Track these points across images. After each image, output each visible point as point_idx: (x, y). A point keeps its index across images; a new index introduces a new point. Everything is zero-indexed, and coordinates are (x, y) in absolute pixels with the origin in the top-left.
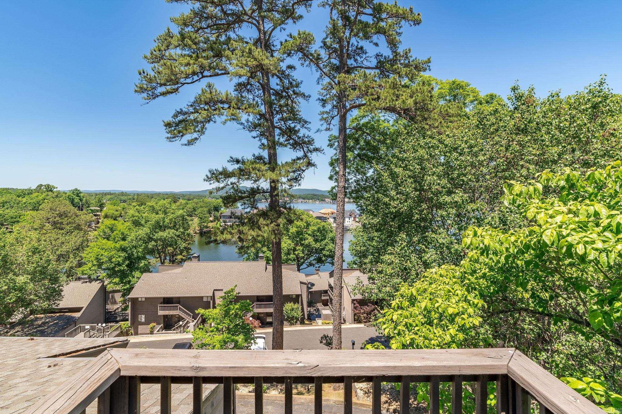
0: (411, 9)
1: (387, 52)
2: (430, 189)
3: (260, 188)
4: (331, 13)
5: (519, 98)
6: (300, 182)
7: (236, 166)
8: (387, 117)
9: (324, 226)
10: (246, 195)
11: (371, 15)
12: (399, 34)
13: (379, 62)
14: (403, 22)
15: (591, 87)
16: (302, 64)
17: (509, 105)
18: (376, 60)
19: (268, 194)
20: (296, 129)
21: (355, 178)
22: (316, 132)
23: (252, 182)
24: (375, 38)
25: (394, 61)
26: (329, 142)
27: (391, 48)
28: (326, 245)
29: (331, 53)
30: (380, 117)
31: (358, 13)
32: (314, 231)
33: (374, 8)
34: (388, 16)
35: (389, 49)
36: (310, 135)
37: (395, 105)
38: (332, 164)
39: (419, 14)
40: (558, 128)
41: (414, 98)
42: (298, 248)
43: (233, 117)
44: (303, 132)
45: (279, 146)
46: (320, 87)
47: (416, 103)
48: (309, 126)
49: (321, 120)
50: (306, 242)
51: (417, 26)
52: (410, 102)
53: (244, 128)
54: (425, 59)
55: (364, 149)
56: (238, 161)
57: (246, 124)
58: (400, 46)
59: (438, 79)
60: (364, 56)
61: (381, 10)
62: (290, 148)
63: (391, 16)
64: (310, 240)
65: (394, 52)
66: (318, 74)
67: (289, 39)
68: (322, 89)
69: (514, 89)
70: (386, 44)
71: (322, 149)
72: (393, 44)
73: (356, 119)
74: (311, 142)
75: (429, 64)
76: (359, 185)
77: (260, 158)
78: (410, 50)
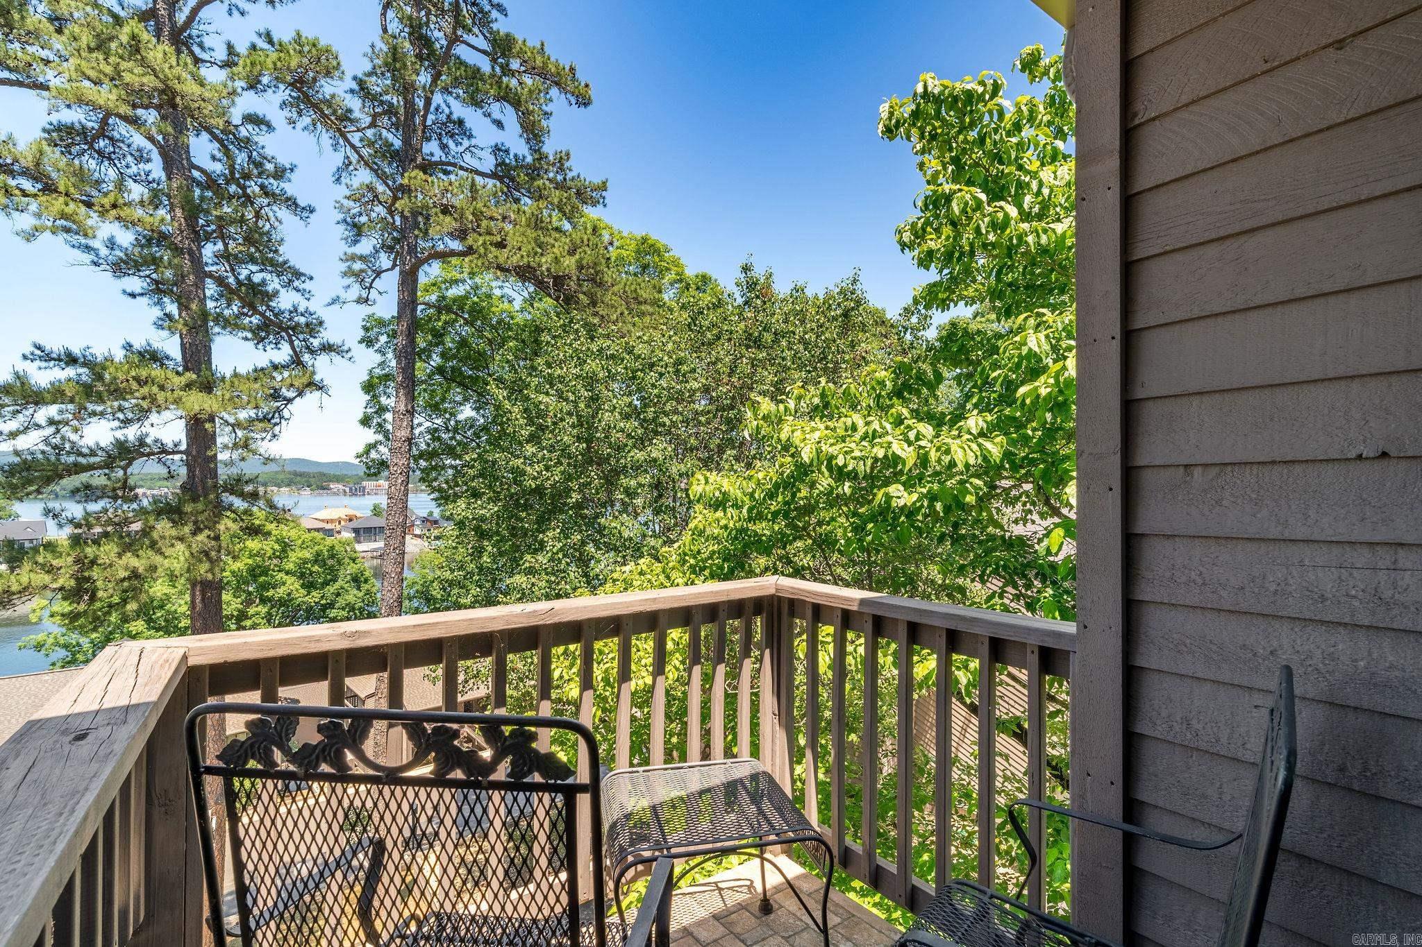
0: (572, 69)
1: (519, 147)
2: (606, 437)
3: (149, 441)
4: (384, 14)
5: (752, 285)
6: (277, 429)
8: (506, 290)
9: (332, 547)
10: (97, 459)
11: (484, 52)
12: (547, 115)
13: (501, 164)
14: (554, 92)
15: (844, 284)
16: (292, 122)
17: (737, 295)
18: (493, 157)
19: (177, 457)
20: (270, 288)
21: (428, 424)
22: (329, 304)
23: (117, 423)
24: (495, 109)
25: (534, 171)
26: (362, 333)
27: (528, 141)
28: (338, 595)
29: (380, 114)
30: (491, 288)
31: (454, 40)
32: (305, 561)
33: (495, 40)
34: (523, 69)
35: (523, 141)
36: (312, 309)
37: (540, 265)
38: (369, 387)
39: (587, 86)
40: (802, 340)
41: (577, 256)
42: (251, 611)
43: (66, 223)
44: (286, 300)
45: (224, 328)
46: (342, 191)
47: (580, 267)
48: (308, 286)
49: (345, 274)
50: (281, 592)
51: (582, 108)
52: (569, 263)
53: (96, 264)
54: (597, 181)
55: (454, 356)
56: (69, 360)
57: (104, 252)
58: (547, 141)
59: (615, 227)
60: (466, 143)
61: (510, 50)
62: (246, 339)
63: (533, 70)
64: (292, 585)
65: (535, 151)
66: (338, 159)
67: (262, 44)
68: (348, 198)
69: (746, 269)
70: (519, 130)
71: (345, 348)
72: (533, 132)
73: (434, 285)
74: (313, 328)
75: (604, 193)
76: (439, 439)
77: (152, 356)
78: (568, 154)
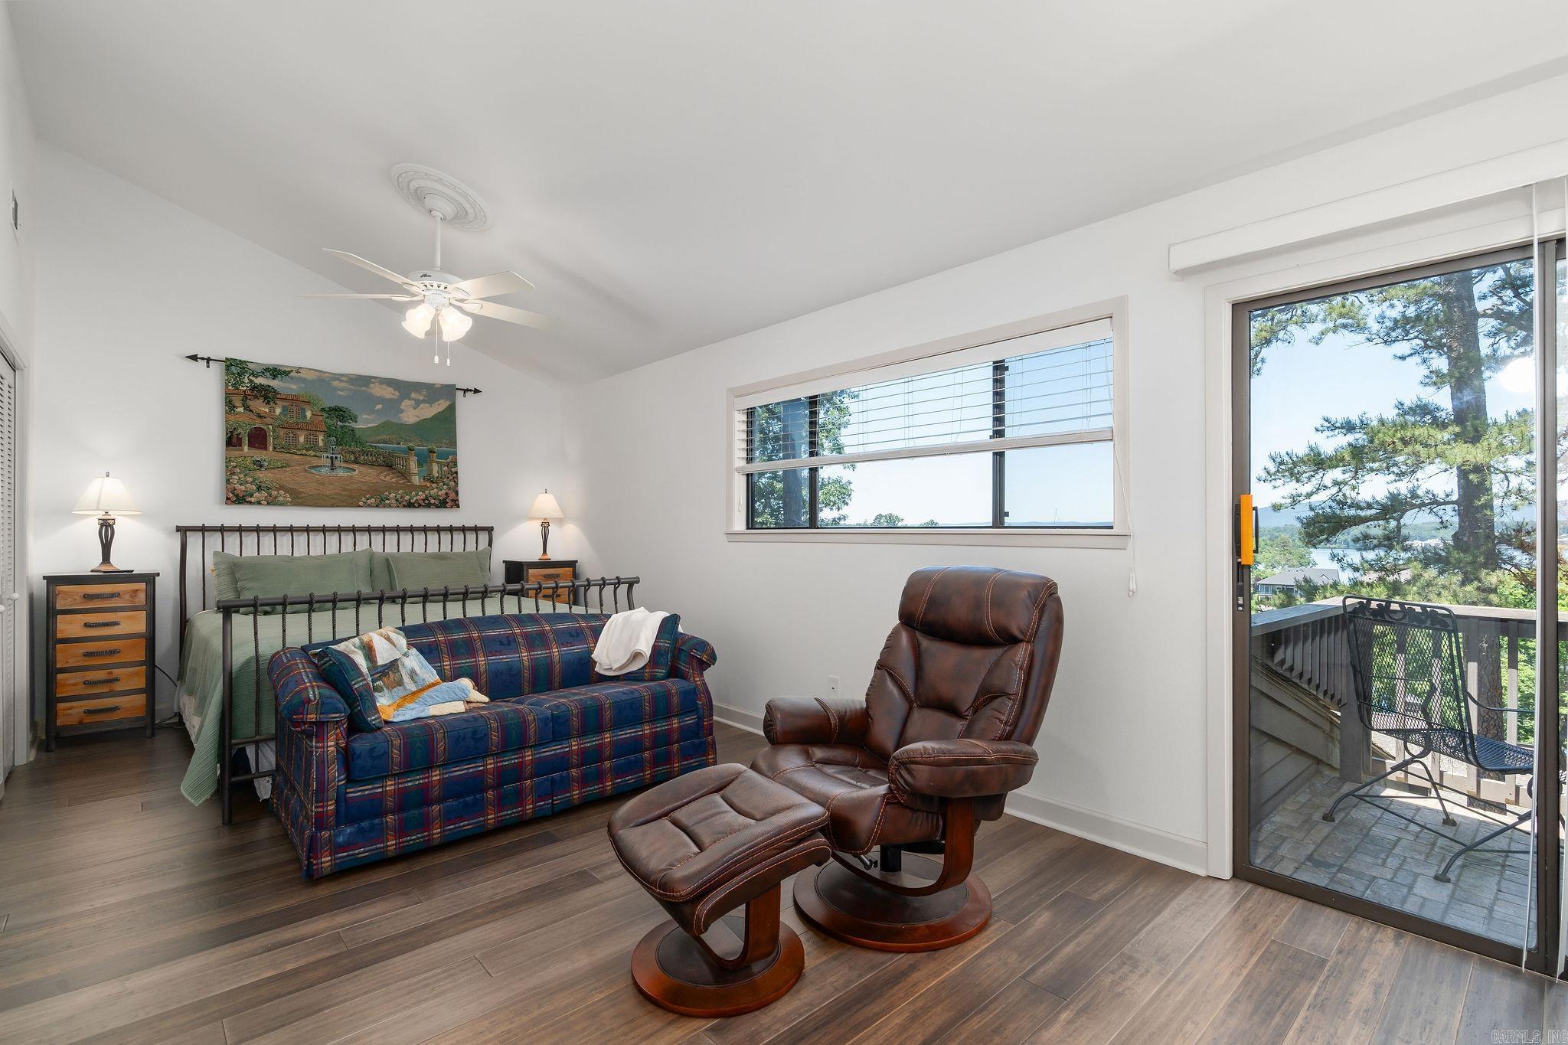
3: (1420, 492)
7: (1342, 440)
10: (1374, 511)
19: (1449, 507)
23: (1392, 477)
43: (1343, 321)
45: (1495, 367)
53: (1370, 340)
56: (1349, 427)
57: (1376, 328)
77: (1423, 410)
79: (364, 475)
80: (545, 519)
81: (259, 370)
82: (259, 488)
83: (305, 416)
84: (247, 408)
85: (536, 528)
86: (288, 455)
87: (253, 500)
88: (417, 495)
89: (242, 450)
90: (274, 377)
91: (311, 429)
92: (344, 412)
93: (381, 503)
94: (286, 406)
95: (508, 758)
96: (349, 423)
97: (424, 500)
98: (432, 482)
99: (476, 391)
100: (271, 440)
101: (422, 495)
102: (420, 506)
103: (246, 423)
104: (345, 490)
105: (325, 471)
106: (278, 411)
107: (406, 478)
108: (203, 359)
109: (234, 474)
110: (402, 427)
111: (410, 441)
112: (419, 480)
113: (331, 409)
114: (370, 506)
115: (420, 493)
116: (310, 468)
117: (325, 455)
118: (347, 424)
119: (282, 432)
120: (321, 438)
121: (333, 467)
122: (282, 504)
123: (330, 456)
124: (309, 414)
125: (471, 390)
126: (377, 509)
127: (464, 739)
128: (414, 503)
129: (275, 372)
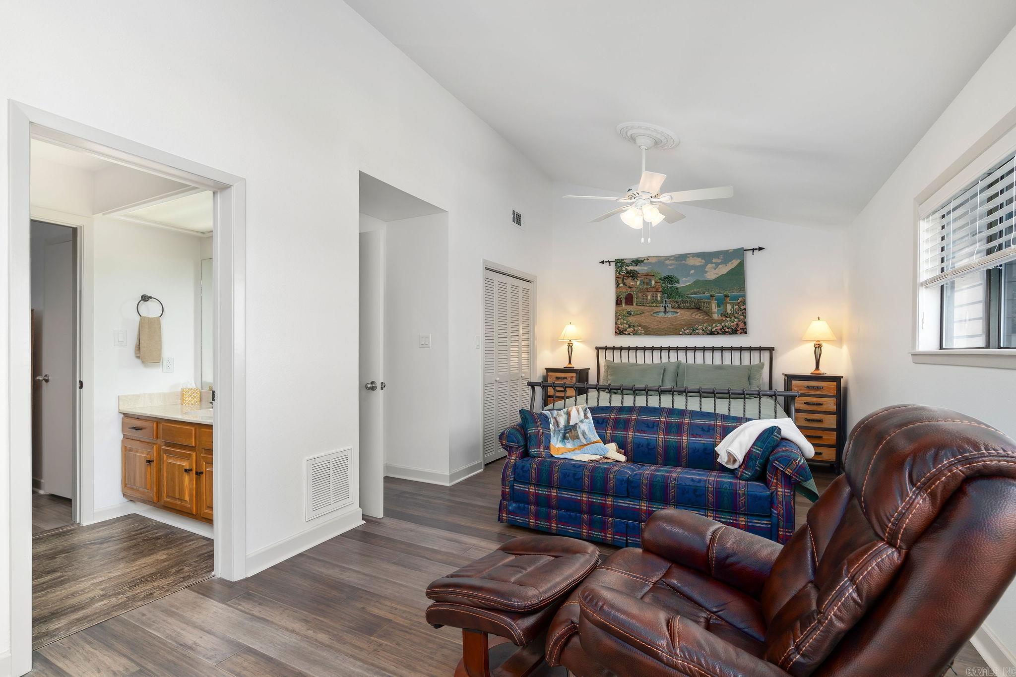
79: (684, 315)
80: (818, 341)
81: (629, 262)
82: (629, 326)
83: (651, 284)
84: (624, 284)
85: (810, 348)
86: (643, 307)
87: (627, 333)
88: (716, 326)
89: (622, 306)
90: (637, 265)
91: (654, 291)
92: (672, 278)
93: (693, 332)
94: (642, 280)
95: (596, 498)
96: (675, 284)
97: (721, 329)
98: (727, 317)
99: (760, 249)
100: (635, 300)
101: (719, 326)
102: (718, 333)
103: (625, 291)
104: (673, 325)
105: (661, 314)
106: (638, 283)
107: (709, 316)
108: (606, 262)
109: (618, 319)
110: (707, 283)
111: (711, 291)
112: (718, 316)
113: (665, 278)
114: (686, 334)
115: (718, 325)
116: (654, 313)
117: (662, 305)
118: (674, 285)
119: (640, 295)
120: (659, 295)
121: (666, 312)
122: (640, 334)
123: (664, 306)
124: (653, 282)
125: (756, 249)
126: (690, 336)
127: (568, 476)
128: (714, 332)
129: (637, 262)
